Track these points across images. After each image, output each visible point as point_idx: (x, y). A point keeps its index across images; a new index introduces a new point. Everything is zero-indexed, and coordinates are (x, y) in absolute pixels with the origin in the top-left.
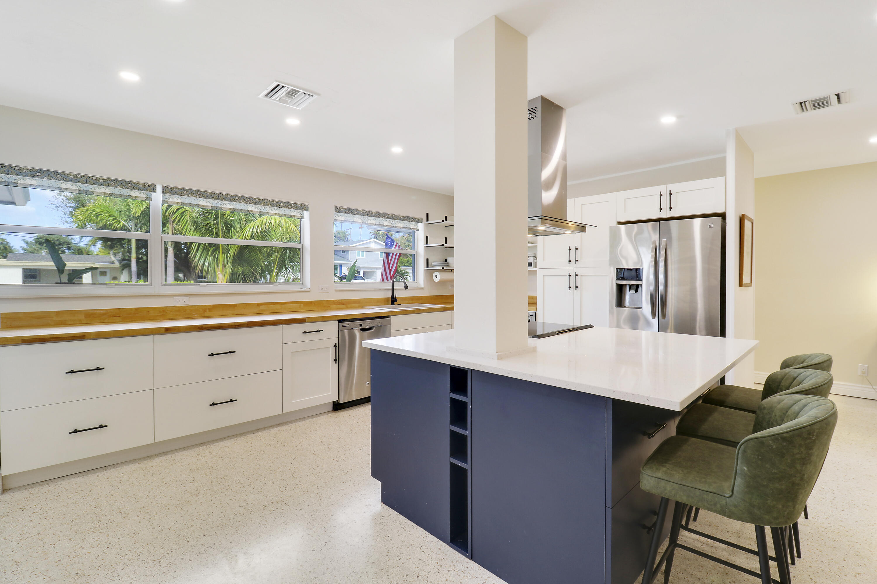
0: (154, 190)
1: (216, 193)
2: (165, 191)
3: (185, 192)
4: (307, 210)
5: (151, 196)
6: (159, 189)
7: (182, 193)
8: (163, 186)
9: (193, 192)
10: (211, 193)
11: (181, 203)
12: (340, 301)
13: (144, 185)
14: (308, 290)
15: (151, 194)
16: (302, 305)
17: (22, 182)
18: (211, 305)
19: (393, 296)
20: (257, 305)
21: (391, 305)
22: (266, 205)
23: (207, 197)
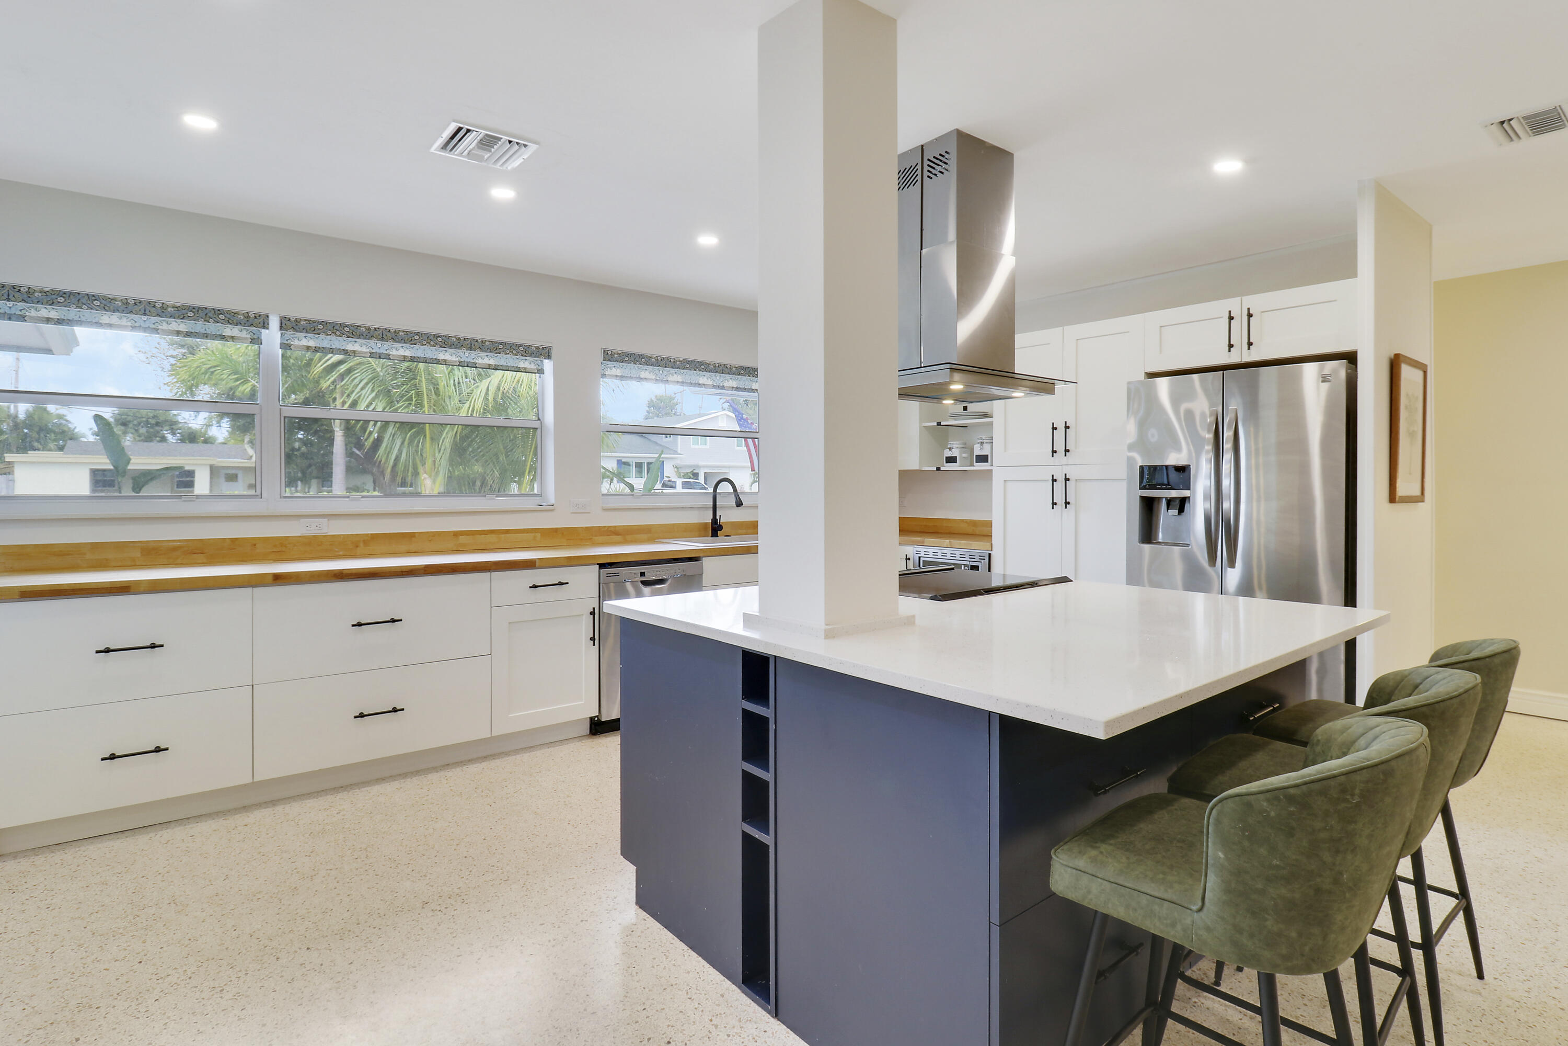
0: (265, 325)
1: (379, 328)
2: (285, 327)
3: (320, 327)
4: (549, 357)
5: (261, 336)
6: (274, 322)
7: (315, 329)
8: (280, 317)
9: (336, 328)
10: (369, 329)
11: (315, 347)
12: (612, 529)
13: (247, 316)
14: (551, 508)
15: (261, 333)
16: (538, 535)
17: (33, 313)
18: (368, 534)
19: (714, 520)
20: (454, 535)
21: (712, 537)
22: (471, 348)
23: (360, 336)
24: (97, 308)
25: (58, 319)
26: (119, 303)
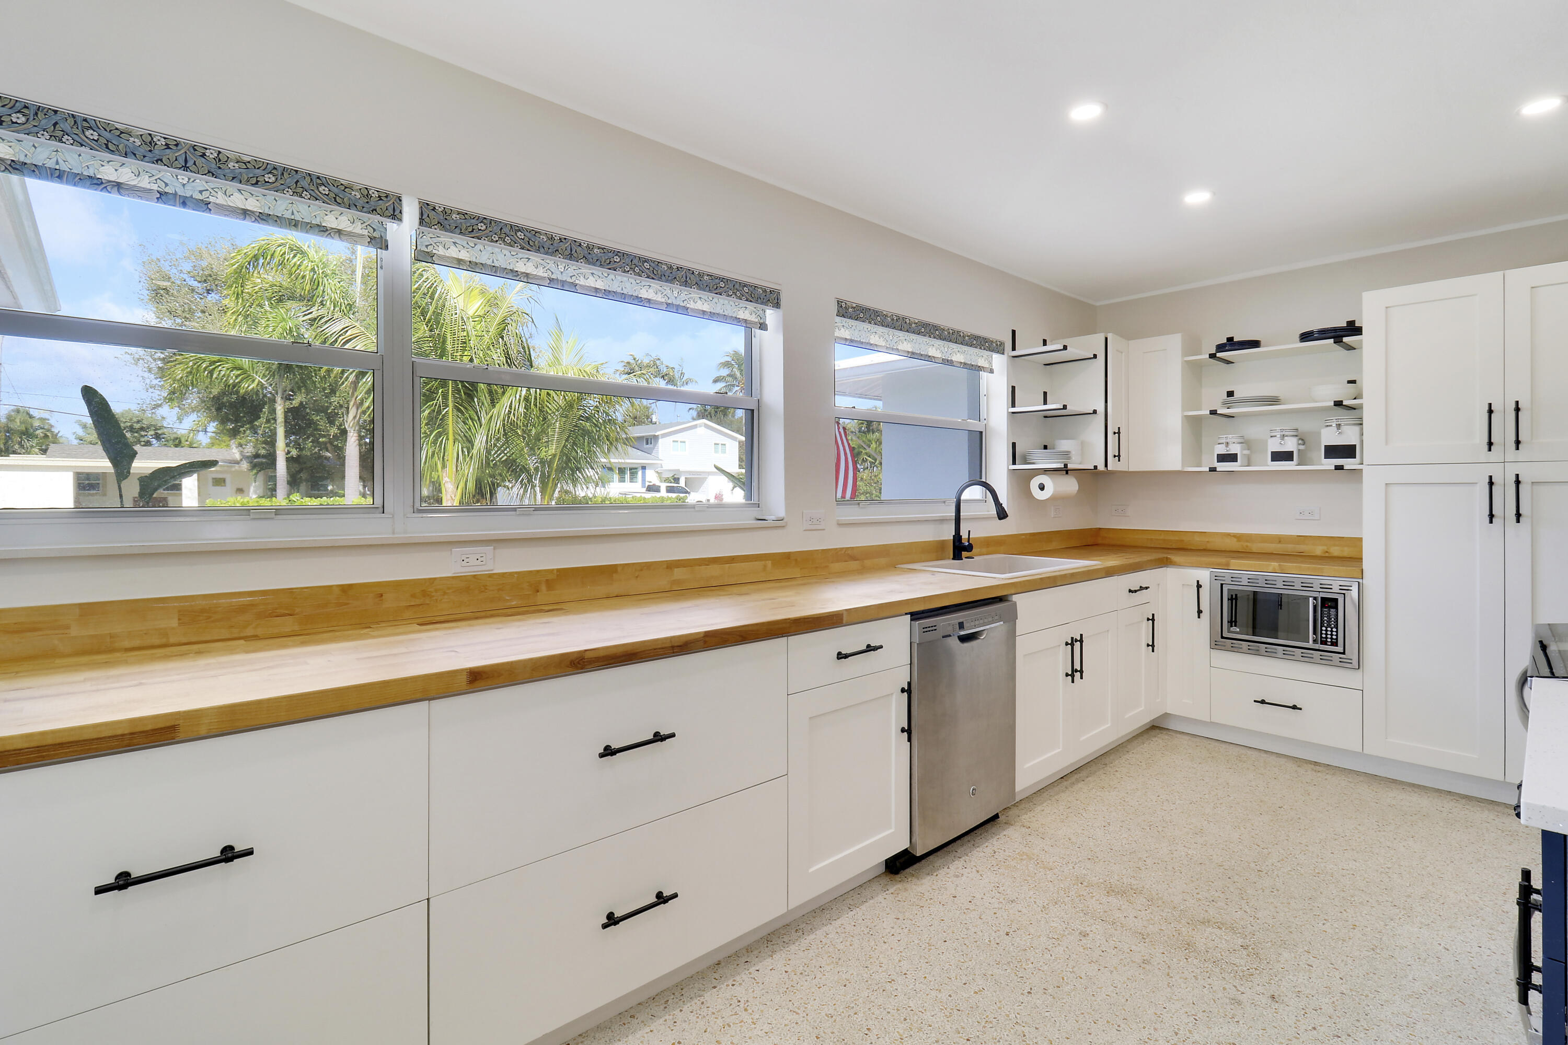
0: (396, 215)
1: (565, 239)
2: (427, 220)
3: (482, 226)
4: (777, 305)
5: (386, 233)
6: (410, 211)
7: (473, 229)
8: (420, 202)
9: (504, 230)
10: (552, 238)
11: (470, 261)
12: (849, 552)
13: (366, 193)
14: (780, 525)
15: (386, 229)
16: (769, 563)
18: (553, 570)
19: (957, 537)
20: (667, 568)
21: (953, 559)
22: (686, 283)
23: (539, 249)
24: (93, 144)
25: (12, 161)
26: (136, 140)
